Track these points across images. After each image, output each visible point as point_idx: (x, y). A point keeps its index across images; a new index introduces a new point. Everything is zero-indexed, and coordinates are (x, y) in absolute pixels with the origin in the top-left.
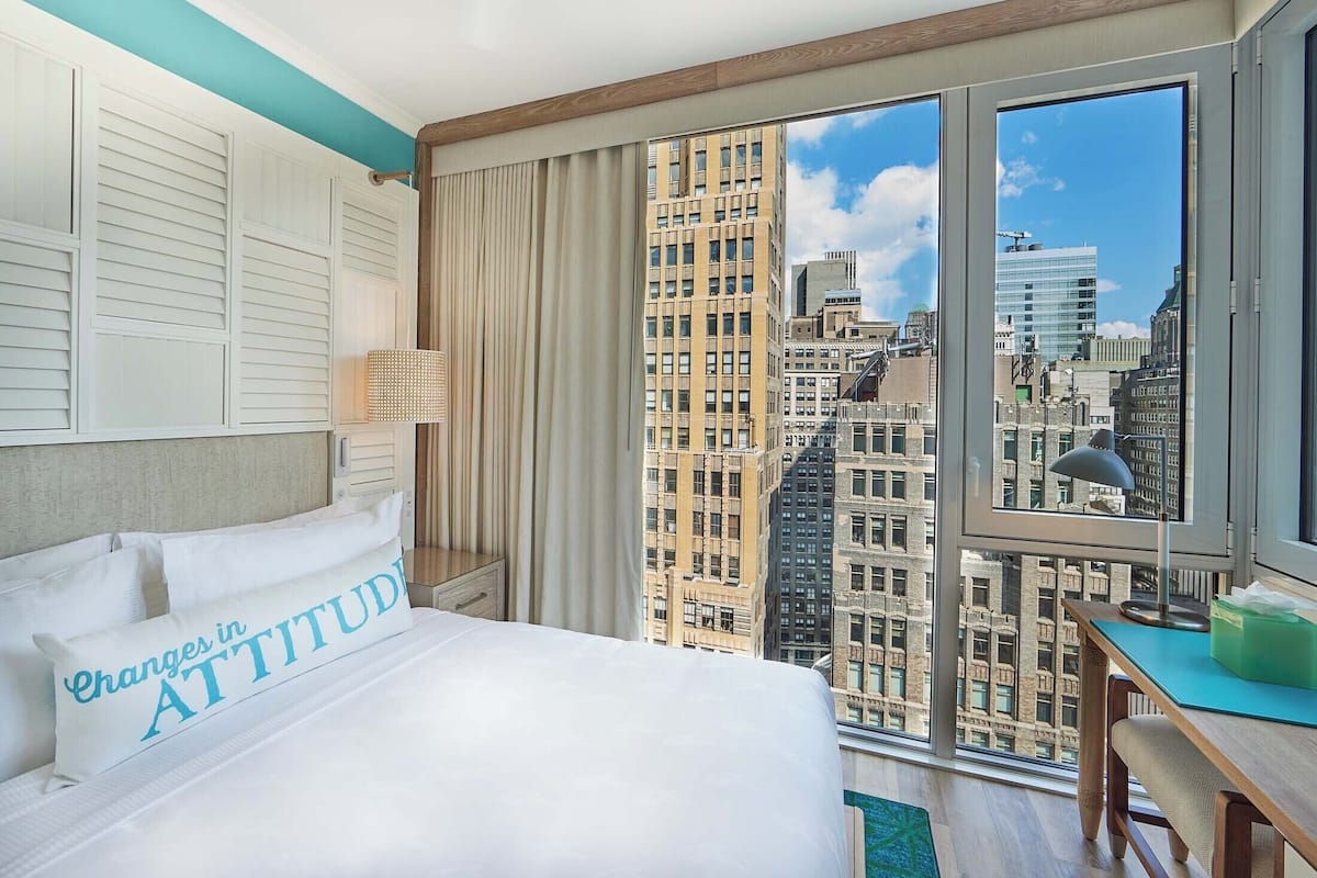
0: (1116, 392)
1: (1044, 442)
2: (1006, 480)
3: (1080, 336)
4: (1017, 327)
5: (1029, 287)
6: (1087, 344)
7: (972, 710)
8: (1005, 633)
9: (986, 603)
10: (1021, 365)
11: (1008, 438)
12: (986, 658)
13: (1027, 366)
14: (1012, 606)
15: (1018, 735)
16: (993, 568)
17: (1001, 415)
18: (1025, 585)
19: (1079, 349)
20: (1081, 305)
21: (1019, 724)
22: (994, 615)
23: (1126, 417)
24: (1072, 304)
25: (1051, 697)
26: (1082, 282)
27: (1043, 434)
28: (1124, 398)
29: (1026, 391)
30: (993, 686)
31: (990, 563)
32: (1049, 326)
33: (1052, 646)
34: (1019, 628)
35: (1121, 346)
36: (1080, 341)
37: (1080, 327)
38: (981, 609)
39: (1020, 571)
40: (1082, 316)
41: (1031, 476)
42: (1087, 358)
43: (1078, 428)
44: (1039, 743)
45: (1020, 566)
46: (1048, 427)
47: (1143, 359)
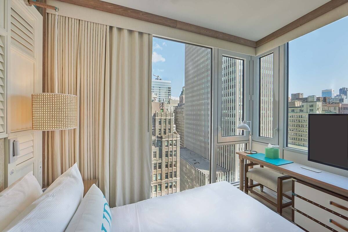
0: (174, 110)
1: (166, 121)
2: (159, 129)
3: (168, 99)
4: (158, 96)
5: (160, 88)
6: (170, 101)
7: (154, 181)
8: (160, 162)
9: (156, 157)
10: (161, 104)
11: (159, 120)
12: (156, 169)
13: (162, 105)
14: (161, 156)
15: (162, 183)
16: (157, 149)
17: (158, 116)
18: (163, 151)
19: (168, 102)
20: (169, 93)
21: (162, 181)
22: (157, 159)
23: (176, 115)
24: (167, 92)
25: (167, 173)
26: (169, 88)
27: (166, 119)
28: (176, 112)
29: (162, 110)
30: (157, 174)
31: (156, 148)
32: (163, 96)
33: (168, 163)
34: (162, 161)
35: (175, 101)
36: (168, 100)
37: (168, 97)
38: (155, 158)
39: (162, 149)
40: (169, 95)
41: (164, 128)
42: (170, 104)
43: (172, 118)
44: (166, 184)
45: (162, 147)
46: (167, 118)
47: (178, 104)
